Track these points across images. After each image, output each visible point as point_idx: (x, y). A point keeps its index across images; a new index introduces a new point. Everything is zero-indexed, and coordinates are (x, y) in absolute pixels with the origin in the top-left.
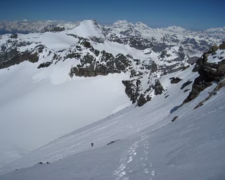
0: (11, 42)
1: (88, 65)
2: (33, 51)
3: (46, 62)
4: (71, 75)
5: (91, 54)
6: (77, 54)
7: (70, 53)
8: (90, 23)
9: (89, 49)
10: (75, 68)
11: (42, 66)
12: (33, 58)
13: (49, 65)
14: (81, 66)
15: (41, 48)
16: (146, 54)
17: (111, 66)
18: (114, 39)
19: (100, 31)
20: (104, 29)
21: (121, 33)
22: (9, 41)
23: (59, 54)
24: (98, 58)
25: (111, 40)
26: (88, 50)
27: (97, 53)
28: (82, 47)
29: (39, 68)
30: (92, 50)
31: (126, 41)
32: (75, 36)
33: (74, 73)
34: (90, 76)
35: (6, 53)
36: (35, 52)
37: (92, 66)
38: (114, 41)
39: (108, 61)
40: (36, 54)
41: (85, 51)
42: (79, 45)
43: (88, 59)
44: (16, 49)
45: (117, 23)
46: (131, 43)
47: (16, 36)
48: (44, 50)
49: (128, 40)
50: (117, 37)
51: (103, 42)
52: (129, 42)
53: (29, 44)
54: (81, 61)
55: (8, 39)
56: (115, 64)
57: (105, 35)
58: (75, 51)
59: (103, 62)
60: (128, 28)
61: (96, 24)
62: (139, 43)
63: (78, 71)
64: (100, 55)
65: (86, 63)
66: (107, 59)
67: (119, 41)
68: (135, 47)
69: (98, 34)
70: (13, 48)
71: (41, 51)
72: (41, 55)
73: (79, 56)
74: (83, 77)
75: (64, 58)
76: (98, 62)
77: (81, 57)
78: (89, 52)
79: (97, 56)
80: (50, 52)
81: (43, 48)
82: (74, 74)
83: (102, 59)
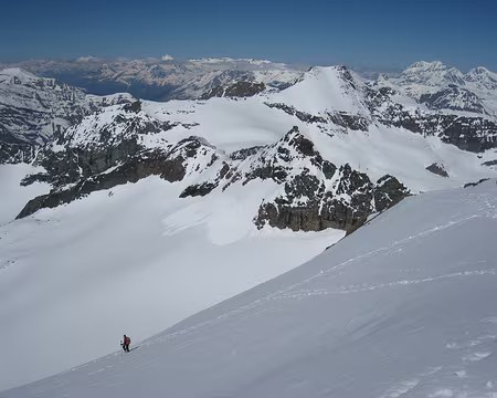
0: (125, 120)
1: (304, 199)
2: (172, 152)
3: (201, 183)
4: (259, 222)
5: (314, 171)
6: (279, 168)
7: (261, 164)
8: (332, 74)
9: (308, 158)
10: (270, 207)
11: (191, 191)
12: (173, 171)
13: (209, 191)
14: (284, 202)
15: (193, 146)
16: (488, 164)
17: (362, 208)
18: (396, 119)
19: (359, 96)
20: (370, 93)
21: (424, 98)
22: (119, 119)
23: (235, 163)
24: (330, 184)
25: (387, 123)
26: (307, 162)
27: (329, 170)
28: (293, 151)
29: (183, 196)
30: (318, 160)
31: (431, 126)
32: (289, 110)
33: (266, 217)
34: (306, 229)
35: (111, 149)
36: (177, 153)
37: (313, 204)
38: (397, 124)
39: (357, 192)
40: (180, 159)
41: (299, 164)
42: (286, 146)
43: (305, 184)
44: (134, 139)
45: (414, 69)
46: (446, 132)
47: (136, 107)
48: (199, 150)
49: (436, 124)
50: (406, 114)
51: (363, 128)
52: (439, 127)
53: (167, 127)
54: (287, 189)
55: (116, 113)
56: (373, 202)
57: (371, 108)
58: (275, 161)
59: (343, 195)
60: (445, 86)
61: (347, 77)
62: (470, 132)
63: (278, 215)
64: (337, 175)
65: (298, 194)
66: (352, 189)
67: (410, 125)
68: (458, 143)
69: (352, 104)
70: (128, 136)
71: (191, 154)
72: (190, 163)
73: (282, 175)
74: (288, 231)
75: (247, 175)
76: (330, 194)
77: (288, 178)
78: (309, 165)
79: (329, 177)
80: (214, 158)
81: (198, 146)
82: (267, 222)
83: (340, 188)
